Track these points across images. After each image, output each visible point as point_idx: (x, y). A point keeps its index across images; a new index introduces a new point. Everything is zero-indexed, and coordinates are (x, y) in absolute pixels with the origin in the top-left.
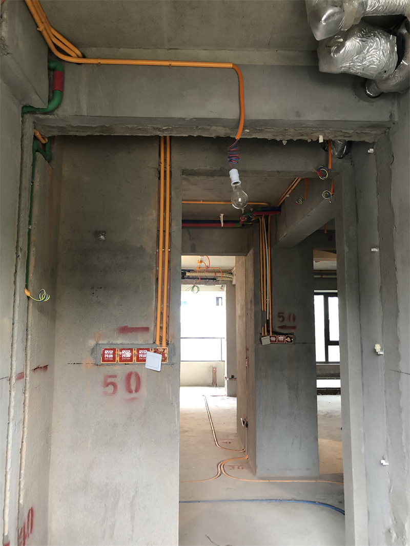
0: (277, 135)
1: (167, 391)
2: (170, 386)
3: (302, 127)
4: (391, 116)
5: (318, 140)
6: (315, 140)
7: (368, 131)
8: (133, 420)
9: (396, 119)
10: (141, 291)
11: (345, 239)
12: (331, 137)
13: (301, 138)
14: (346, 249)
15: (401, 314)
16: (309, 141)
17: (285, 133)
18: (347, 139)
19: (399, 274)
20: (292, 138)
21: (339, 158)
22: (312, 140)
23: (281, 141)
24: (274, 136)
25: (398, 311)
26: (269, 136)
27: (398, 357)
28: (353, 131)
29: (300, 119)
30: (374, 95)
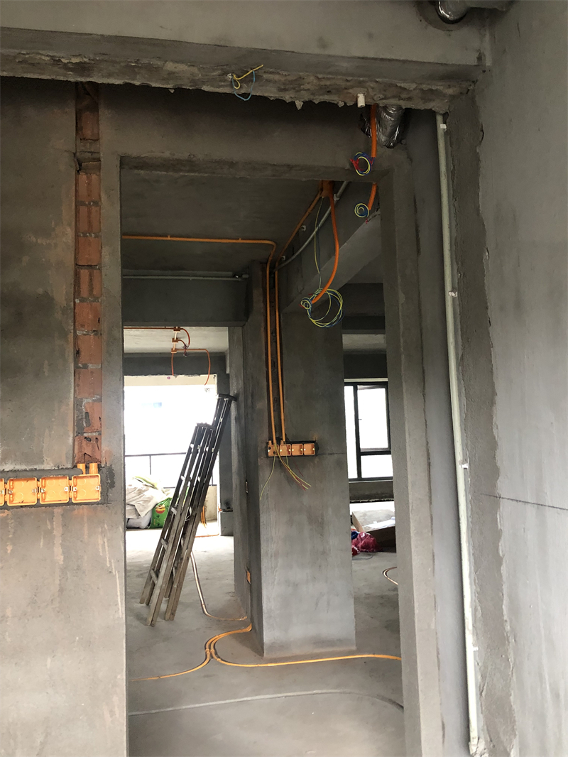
0: (285, 90)
1: (101, 550)
2: (106, 540)
3: (329, 73)
4: (480, 58)
5: (356, 104)
6: (350, 103)
7: (438, 86)
8: (39, 607)
9: (488, 62)
10: (46, 374)
11: (399, 280)
12: (378, 98)
13: (327, 98)
14: (402, 298)
15: (500, 399)
16: (341, 104)
17: (300, 85)
18: (405, 104)
19: (496, 332)
20: (312, 97)
21: (389, 147)
22: (345, 103)
23: (293, 104)
24: (280, 90)
25: (494, 394)
26: (271, 93)
27: (494, 472)
28: (414, 86)
29: (327, 52)
30: (452, 18)
